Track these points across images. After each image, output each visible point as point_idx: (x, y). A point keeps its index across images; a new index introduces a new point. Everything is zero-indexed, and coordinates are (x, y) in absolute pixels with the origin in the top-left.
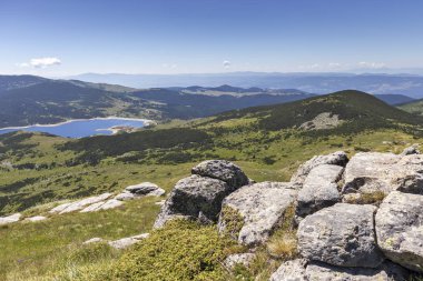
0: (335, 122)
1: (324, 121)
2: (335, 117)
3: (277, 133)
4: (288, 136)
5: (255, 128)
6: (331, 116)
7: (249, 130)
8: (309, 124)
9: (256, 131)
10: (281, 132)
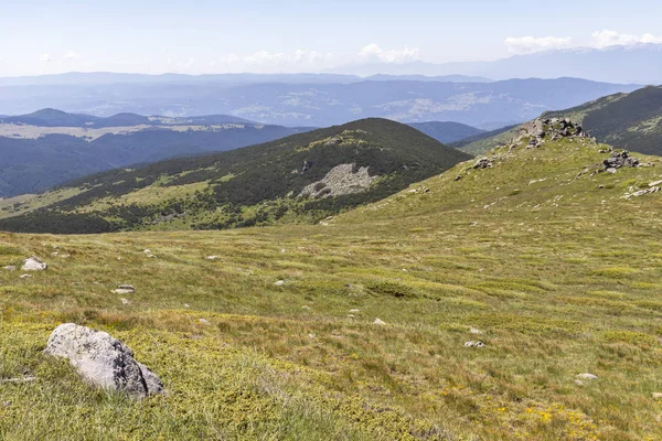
0: (364, 180)
1: (343, 179)
2: (363, 171)
3: (257, 208)
4: (280, 213)
5: (207, 202)
6: (355, 171)
7: (195, 207)
8: (318, 188)
9: (211, 207)
10: (266, 206)
